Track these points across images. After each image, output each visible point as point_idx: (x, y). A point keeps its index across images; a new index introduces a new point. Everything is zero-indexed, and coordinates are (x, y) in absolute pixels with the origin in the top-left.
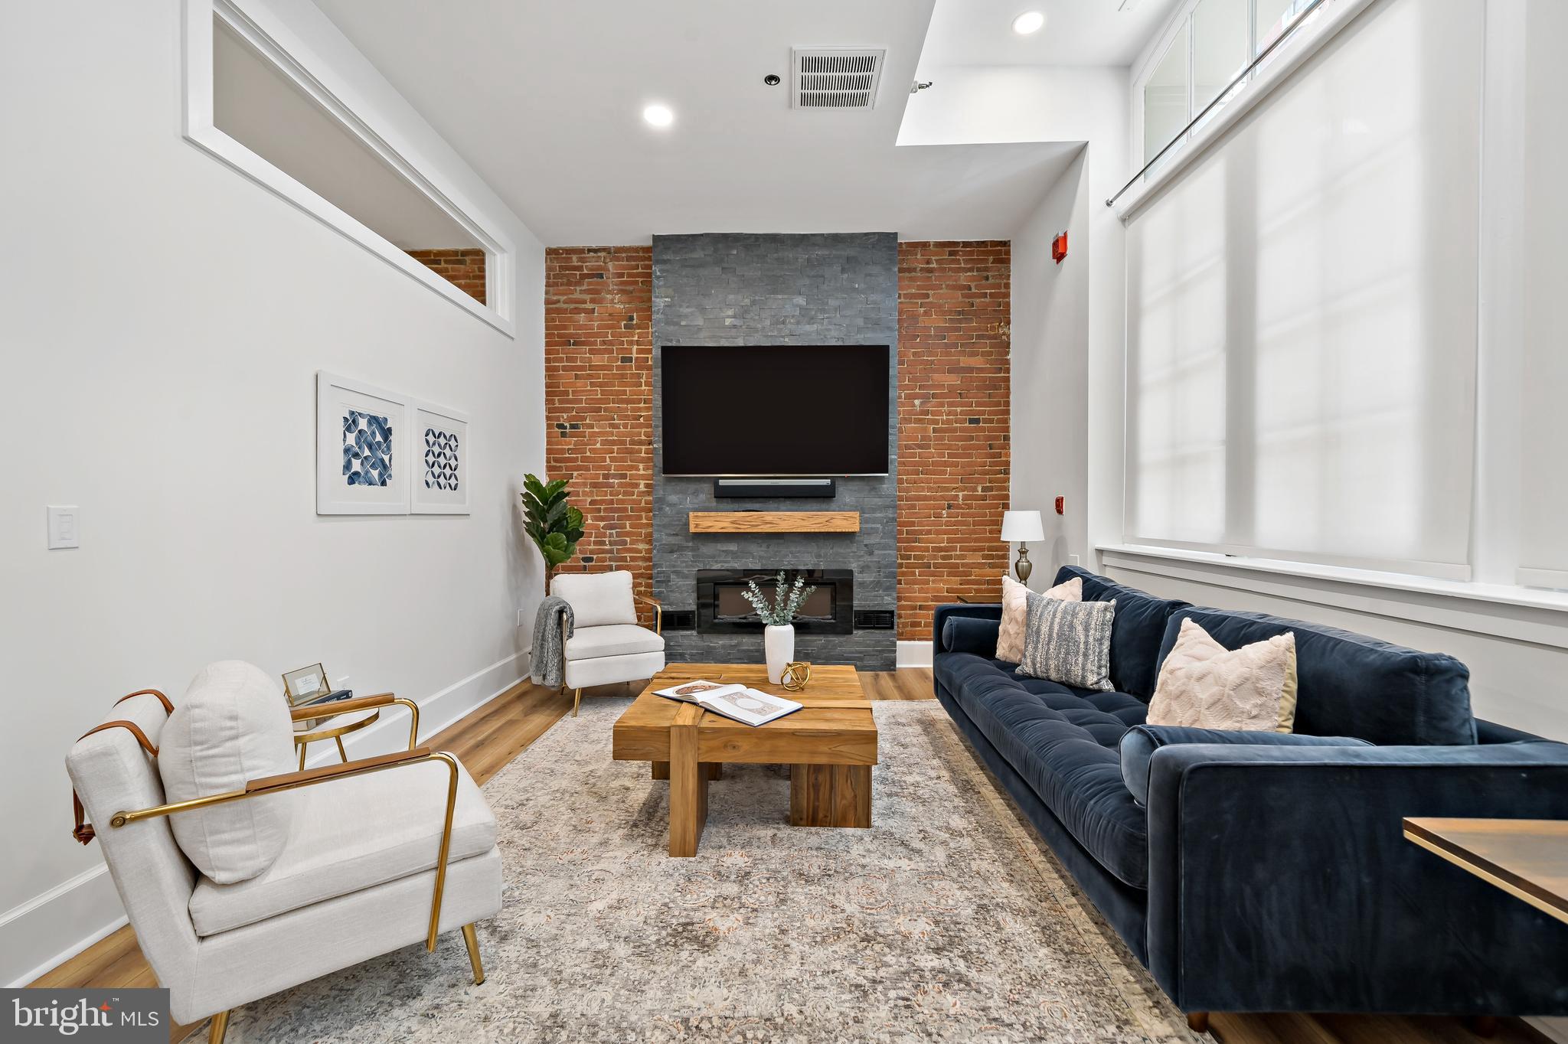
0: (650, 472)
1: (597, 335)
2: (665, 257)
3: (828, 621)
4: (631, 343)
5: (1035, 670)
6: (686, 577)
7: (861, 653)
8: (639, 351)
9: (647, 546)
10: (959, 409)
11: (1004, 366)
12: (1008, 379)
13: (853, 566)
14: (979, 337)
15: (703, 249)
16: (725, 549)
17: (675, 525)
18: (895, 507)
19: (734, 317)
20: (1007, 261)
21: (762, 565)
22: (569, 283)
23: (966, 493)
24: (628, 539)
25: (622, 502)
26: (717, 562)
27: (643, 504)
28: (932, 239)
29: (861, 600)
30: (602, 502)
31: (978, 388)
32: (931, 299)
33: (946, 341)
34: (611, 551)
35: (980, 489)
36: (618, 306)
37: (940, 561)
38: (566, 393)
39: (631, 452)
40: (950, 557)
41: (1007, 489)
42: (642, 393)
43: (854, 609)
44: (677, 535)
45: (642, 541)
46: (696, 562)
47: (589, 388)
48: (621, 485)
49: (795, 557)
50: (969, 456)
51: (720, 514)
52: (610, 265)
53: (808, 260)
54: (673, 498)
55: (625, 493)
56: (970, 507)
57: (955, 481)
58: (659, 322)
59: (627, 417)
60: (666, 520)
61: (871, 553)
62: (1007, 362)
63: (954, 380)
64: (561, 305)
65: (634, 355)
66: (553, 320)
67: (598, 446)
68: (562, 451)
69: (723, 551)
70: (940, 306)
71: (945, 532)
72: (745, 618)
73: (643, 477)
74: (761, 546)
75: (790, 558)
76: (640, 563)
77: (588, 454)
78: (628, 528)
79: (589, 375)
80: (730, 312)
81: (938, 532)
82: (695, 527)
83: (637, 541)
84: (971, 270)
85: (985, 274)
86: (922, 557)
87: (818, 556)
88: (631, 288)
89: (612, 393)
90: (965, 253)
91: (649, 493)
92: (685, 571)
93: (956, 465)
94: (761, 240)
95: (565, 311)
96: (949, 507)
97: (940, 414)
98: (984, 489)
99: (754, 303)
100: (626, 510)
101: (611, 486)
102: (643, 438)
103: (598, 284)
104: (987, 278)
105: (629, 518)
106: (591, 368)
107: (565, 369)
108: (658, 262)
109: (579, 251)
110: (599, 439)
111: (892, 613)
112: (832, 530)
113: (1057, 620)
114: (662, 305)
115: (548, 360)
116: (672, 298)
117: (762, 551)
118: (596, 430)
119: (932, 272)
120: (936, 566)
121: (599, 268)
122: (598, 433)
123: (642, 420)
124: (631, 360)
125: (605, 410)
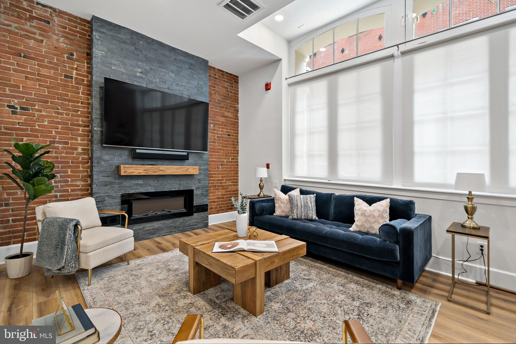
1: (45, 57)
2: (102, 30)
3: (184, 211)
4: (72, 68)
5: (297, 217)
6: (114, 198)
7: (196, 222)
8: (78, 74)
9: (83, 183)
10: (225, 130)
11: (237, 118)
12: (238, 122)
13: (193, 188)
14: (230, 106)
15: (125, 35)
16: (136, 183)
17: (107, 171)
18: (208, 164)
19: (141, 73)
20: (238, 83)
21: (155, 190)
23: (226, 160)
24: (69, 179)
25: (65, 158)
26: (132, 189)
27: (80, 159)
28: (217, 67)
29: (197, 202)
31: (230, 124)
32: (216, 89)
33: (221, 105)
35: (230, 159)
36: (62, 44)
37: (219, 184)
39: (72, 130)
40: (222, 183)
41: (238, 159)
42: (81, 98)
43: (194, 205)
44: (109, 176)
45: (80, 180)
46: (120, 190)
47: (38, 87)
48: (63, 148)
49: (170, 185)
50: (227, 147)
51: (138, 166)
52: (56, 18)
53: (175, 59)
54: (106, 157)
55: (67, 153)
56: (228, 165)
57: (223, 156)
58: (98, 63)
59: (69, 110)
60: (102, 169)
61: (200, 183)
62: (238, 117)
63: (223, 119)
64: (12, 29)
65: (74, 76)
67: (46, 123)
68: (13, 124)
69: (135, 184)
70: (219, 92)
71: (221, 174)
72: (147, 215)
73: (80, 145)
74: (155, 181)
75: (168, 186)
76: (79, 193)
77: (37, 127)
78: (69, 173)
79: (37, 79)
80: (140, 70)
81: (219, 174)
82: (124, 173)
83: (76, 180)
84: (228, 82)
85: (232, 85)
86: (213, 183)
87: (180, 184)
88: (72, 38)
89: (56, 94)
90: (226, 76)
91: (86, 154)
92: (114, 195)
93: (223, 150)
94: (155, 42)
95: (16, 33)
96: (222, 165)
97: (219, 131)
98: (232, 159)
99: (151, 69)
100: (68, 162)
102: (80, 123)
103: (45, 26)
104: (232, 87)
105: (70, 167)
108: (97, 31)
110: (47, 119)
111: (207, 205)
112: (188, 174)
113: (302, 201)
114: (100, 54)
116: (106, 53)
117: (155, 183)
118: (43, 113)
119: (216, 79)
120: (218, 186)
121: (47, 17)
122: (45, 116)
123: (79, 113)
124: (72, 78)
125: (52, 103)
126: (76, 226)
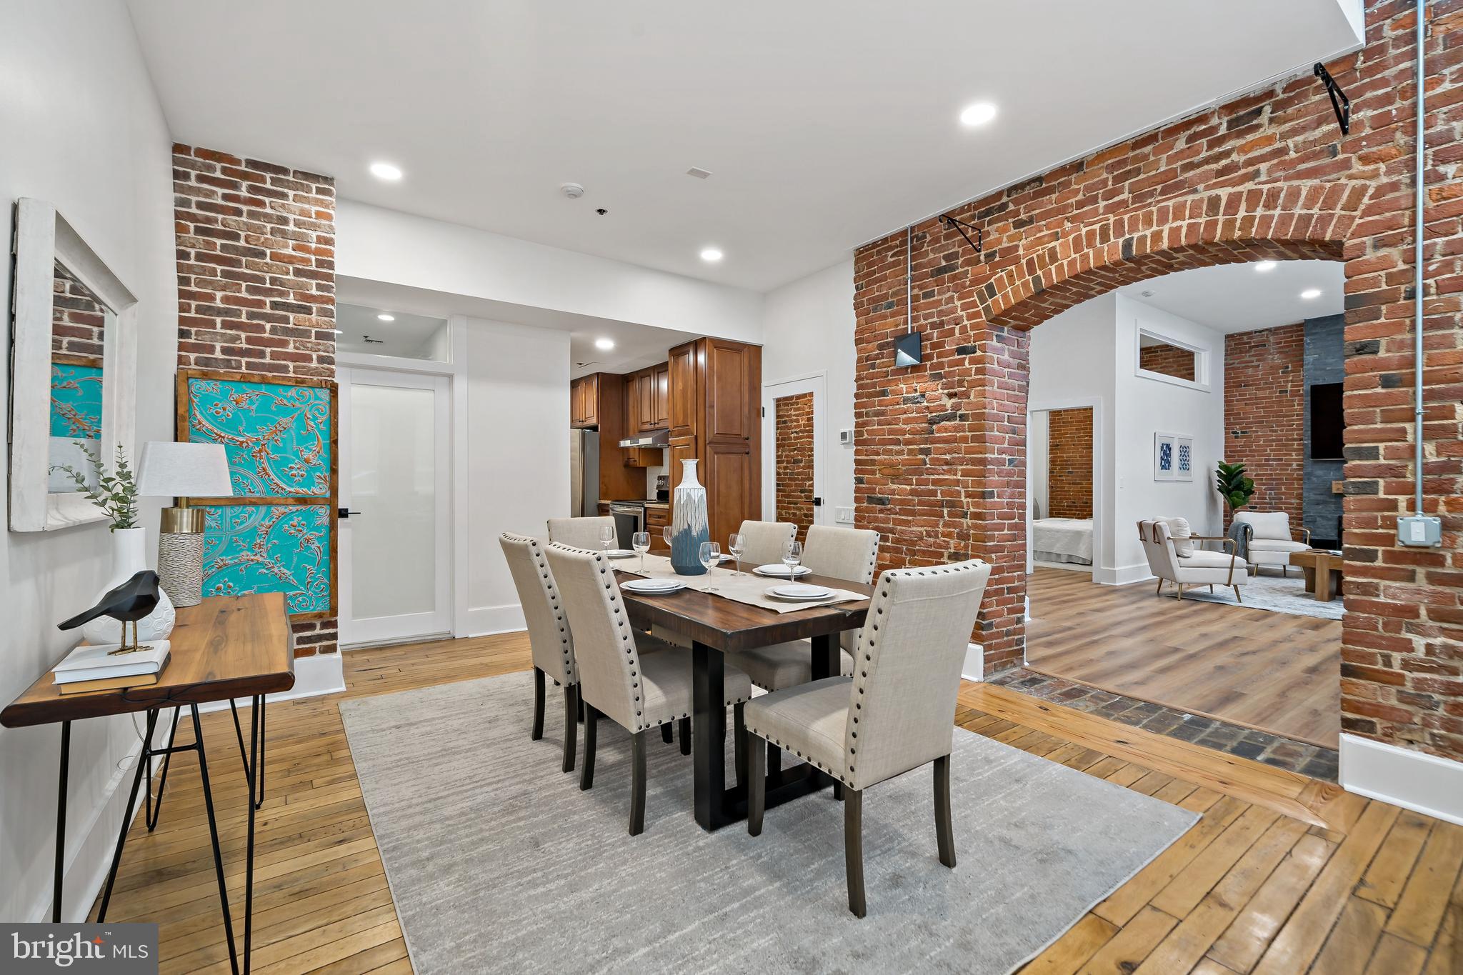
0: (1301, 457)
1: (1261, 379)
2: (1314, 331)
4: (1287, 382)
6: (1329, 519)
8: (1292, 386)
9: (1298, 501)
22: (1241, 352)
24: (1283, 497)
25: (1279, 474)
27: (1295, 476)
30: (1264, 475)
34: (1271, 503)
36: (1277, 361)
38: (1239, 414)
39: (1286, 445)
42: (1296, 410)
45: (1294, 498)
46: (1336, 511)
47: (1255, 410)
48: (1277, 465)
52: (1271, 339)
54: (1319, 473)
55: (1281, 469)
58: (1309, 369)
59: (1283, 425)
60: (1313, 486)
64: (1236, 365)
65: (1289, 389)
66: (1230, 374)
67: (1261, 442)
68: (1236, 446)
73: (1295, 460)
77: (1254, 447)
78: (1283, 490)
79: (1255, 402)
82: (1336, 490)
83: (1290, 498)
88: (1287, 349)
89: (1271, 412)
91: (1299, 470)
92: (1329, 516)
95: (1238, 368)
100: (1282, 479)
101: (1272, 465)
102: (1295, 437)
103: (1262, 350)
105: (1284, 484)
106: (1256, 398)
107: (1237, 400)
108: (1308, 335)
109: (1250, 333)
110: (1262, 438)
114: (1311, 358)
115: (1226, 397)
116: (1319, 354)
118: (1260, 433)
121: (1264, 341)
122: (1260, 435)
123: (1294, 426)
124: (1286, 392)
125: (1267, 422)
126: (1246, 528)
